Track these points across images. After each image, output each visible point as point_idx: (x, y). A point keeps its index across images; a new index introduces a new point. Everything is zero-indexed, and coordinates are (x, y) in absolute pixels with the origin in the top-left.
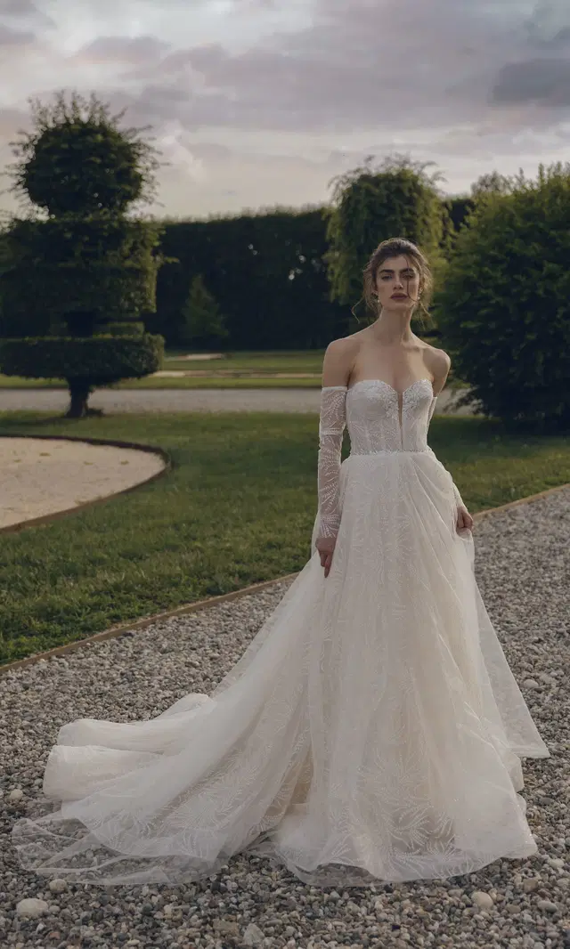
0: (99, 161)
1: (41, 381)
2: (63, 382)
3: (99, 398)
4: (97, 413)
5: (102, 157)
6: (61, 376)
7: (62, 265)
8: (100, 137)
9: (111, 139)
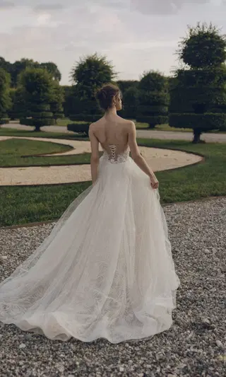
0: (208, 48)
1: (183, 129)
2: (192, 130)
3: (203, 136)
4: (203, 142)
5: (210, 46)
6: (190, 128)
7: (191, 87)
8: (209, 39)
9: (214, 39)
